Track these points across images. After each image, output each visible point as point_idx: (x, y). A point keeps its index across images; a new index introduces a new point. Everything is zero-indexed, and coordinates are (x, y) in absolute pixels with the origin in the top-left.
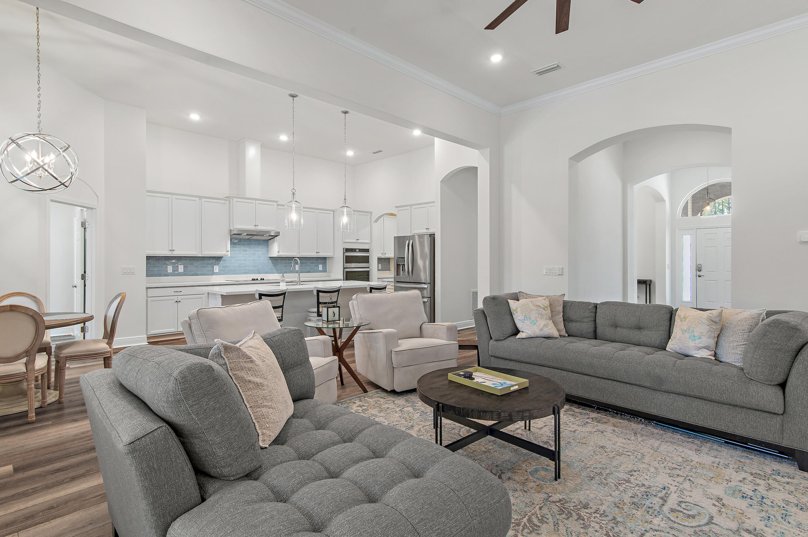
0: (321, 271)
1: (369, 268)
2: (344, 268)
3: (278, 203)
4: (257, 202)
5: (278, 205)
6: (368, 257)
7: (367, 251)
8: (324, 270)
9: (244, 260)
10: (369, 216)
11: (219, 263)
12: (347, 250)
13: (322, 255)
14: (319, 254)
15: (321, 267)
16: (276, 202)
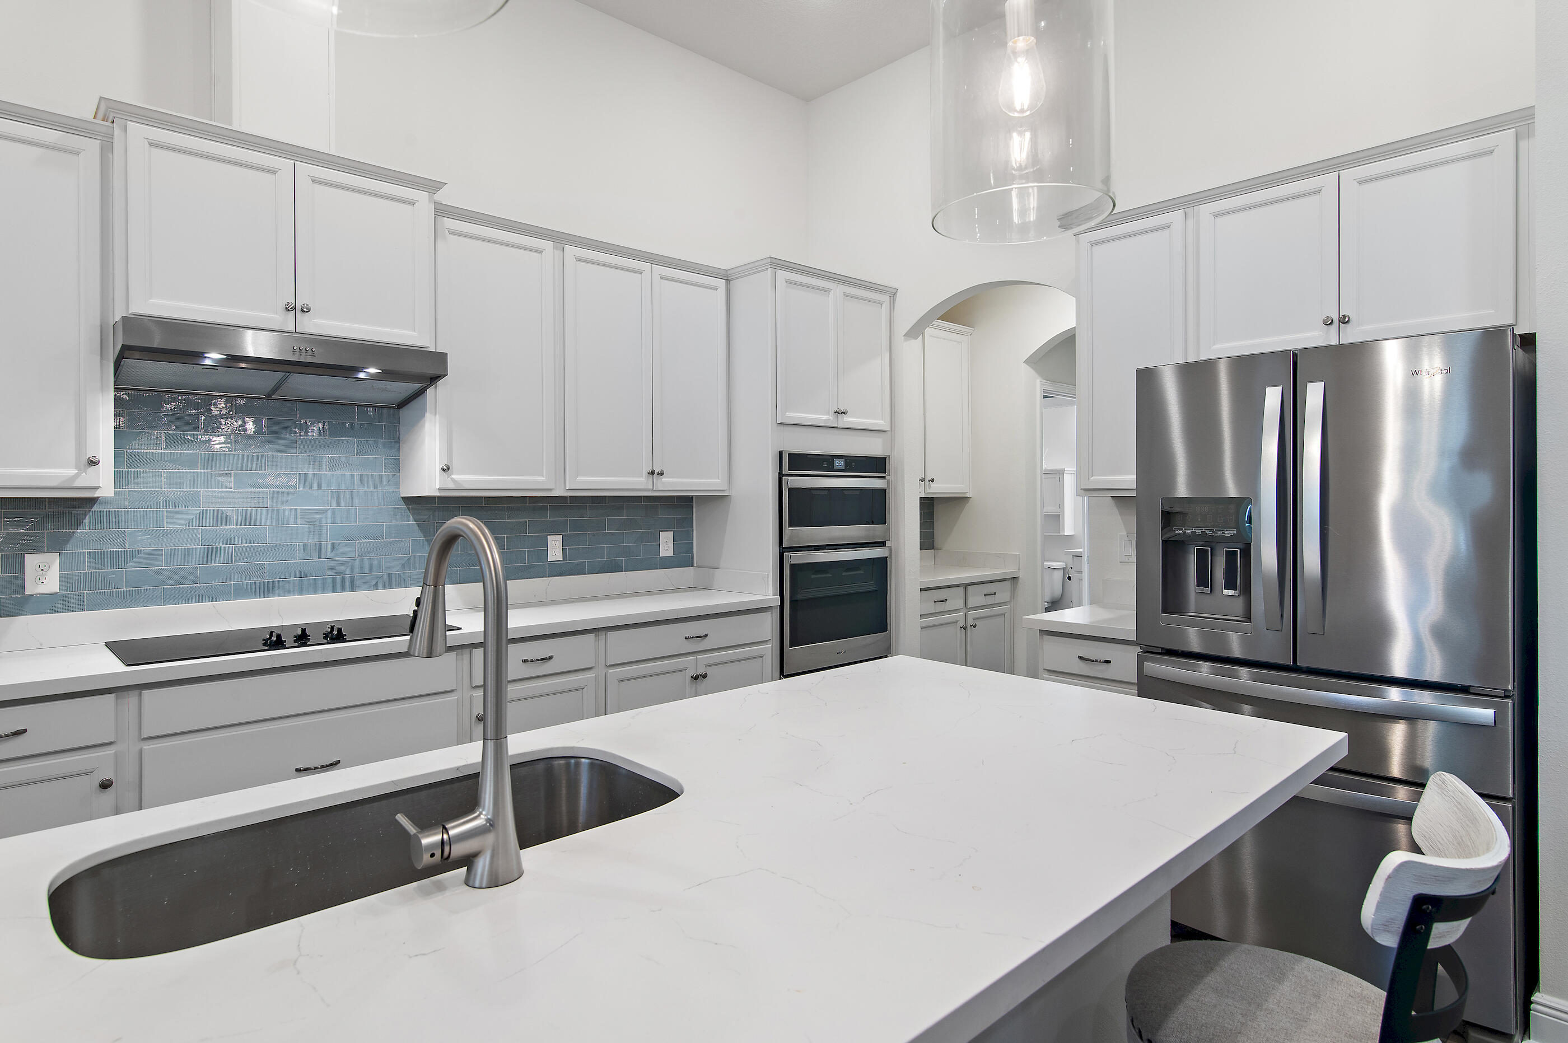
0: (666, 563)
1: (882, 544)
2: (782, 551)
3: (443, 196)
4: (305, 169)
5: (442, 211)
6: (880, 496)
7: (877, 465)
8: (683, 558)
9: (244, 517)
10: (886, 306)
11: (70, 536)
12: (799, 462)
13: (673, 484)
14: (664, 479)
15: (666, 544)
16: (432, 186)
